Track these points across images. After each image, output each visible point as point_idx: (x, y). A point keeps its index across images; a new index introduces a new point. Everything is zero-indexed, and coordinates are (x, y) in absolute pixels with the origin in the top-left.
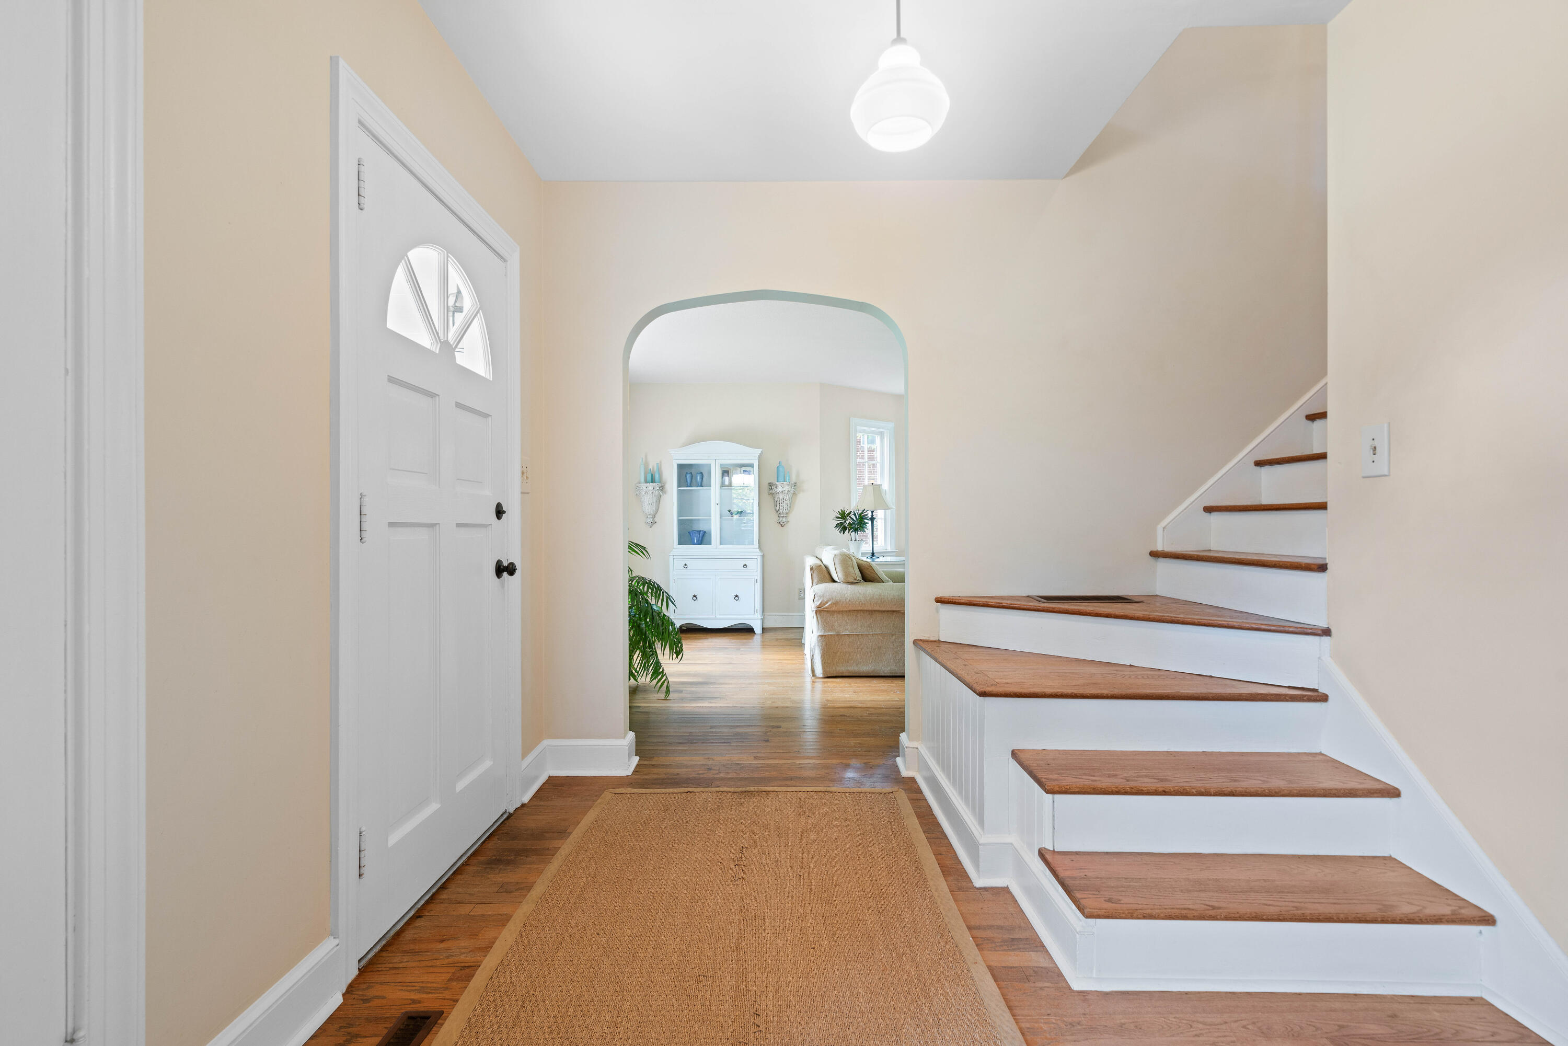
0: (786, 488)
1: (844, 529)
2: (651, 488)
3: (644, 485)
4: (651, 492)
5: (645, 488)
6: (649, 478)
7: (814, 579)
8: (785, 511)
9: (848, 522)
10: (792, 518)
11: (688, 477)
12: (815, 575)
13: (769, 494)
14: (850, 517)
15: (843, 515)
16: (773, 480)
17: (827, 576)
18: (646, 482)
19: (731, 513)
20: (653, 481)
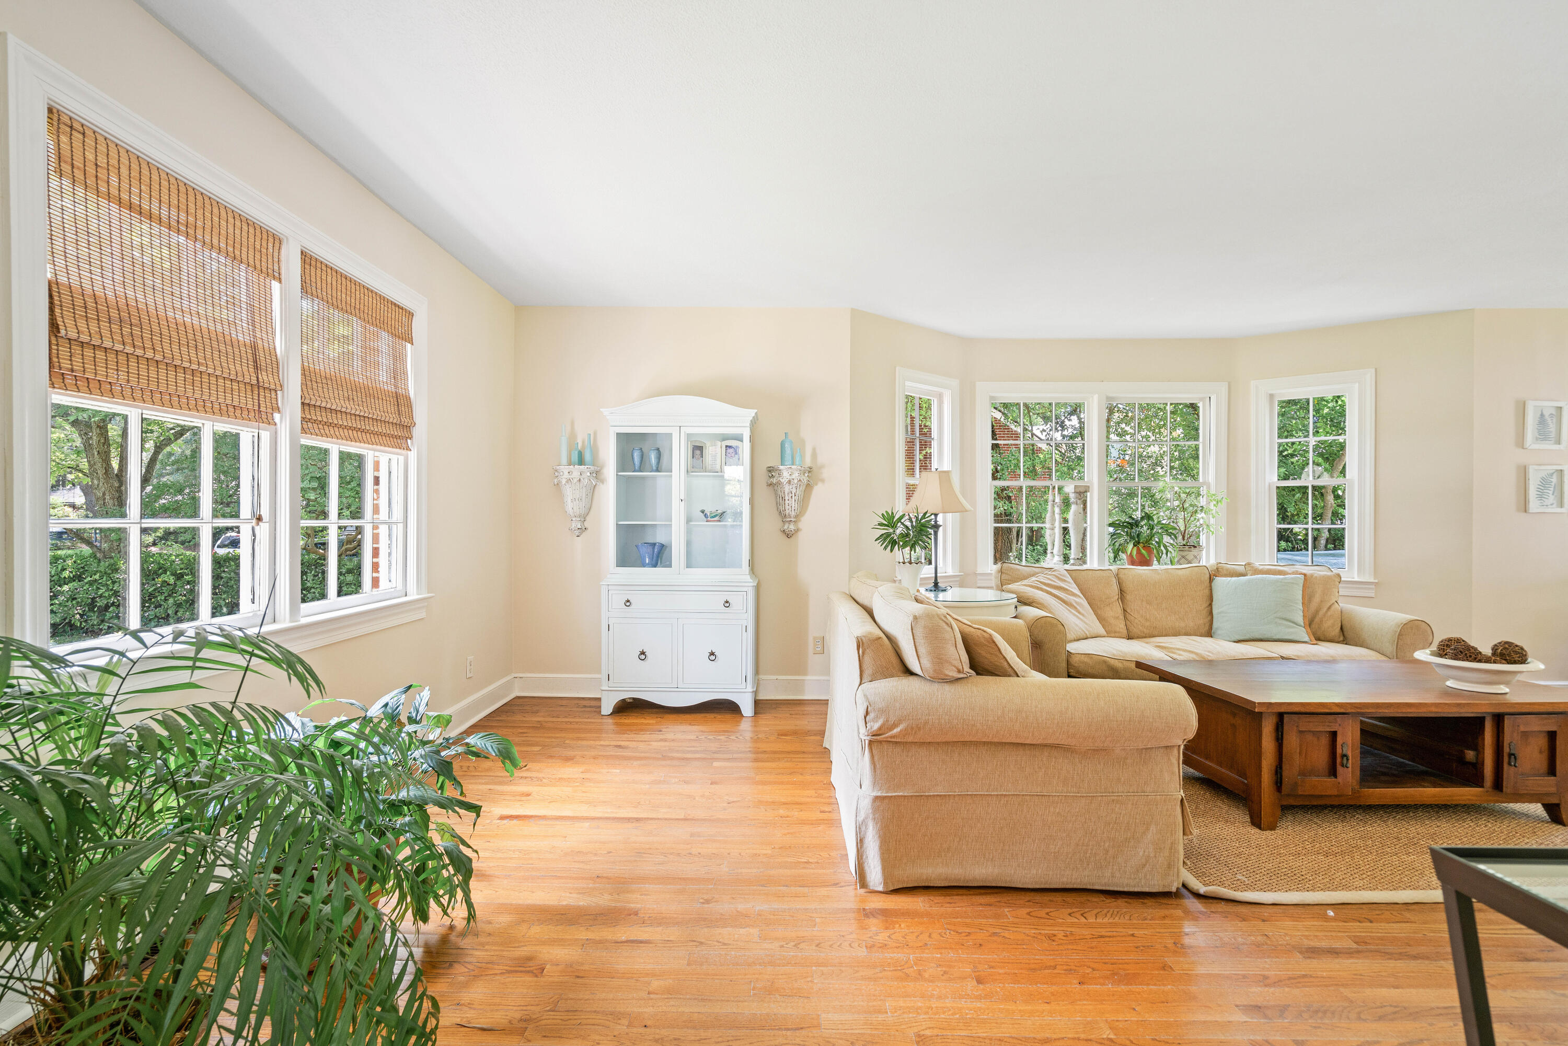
0: (796, 475)
1: (894, 543)
2: (576, 474)
3: (565, 469)
4: (575, 480)
5: (566, 473)
6: (575, 457)
7: (864, 666)
8: (793, 514)
9: (898, 531)
10: (806, 523)
11: (637, 456)
12: (867, 659)
13: (770, 485)
14: (902, 524)
15: (890, 521)
16: (774, 462)
17: (894, 660)
18: (570, 463)
19: (706, 516)
20: (581, 462)
